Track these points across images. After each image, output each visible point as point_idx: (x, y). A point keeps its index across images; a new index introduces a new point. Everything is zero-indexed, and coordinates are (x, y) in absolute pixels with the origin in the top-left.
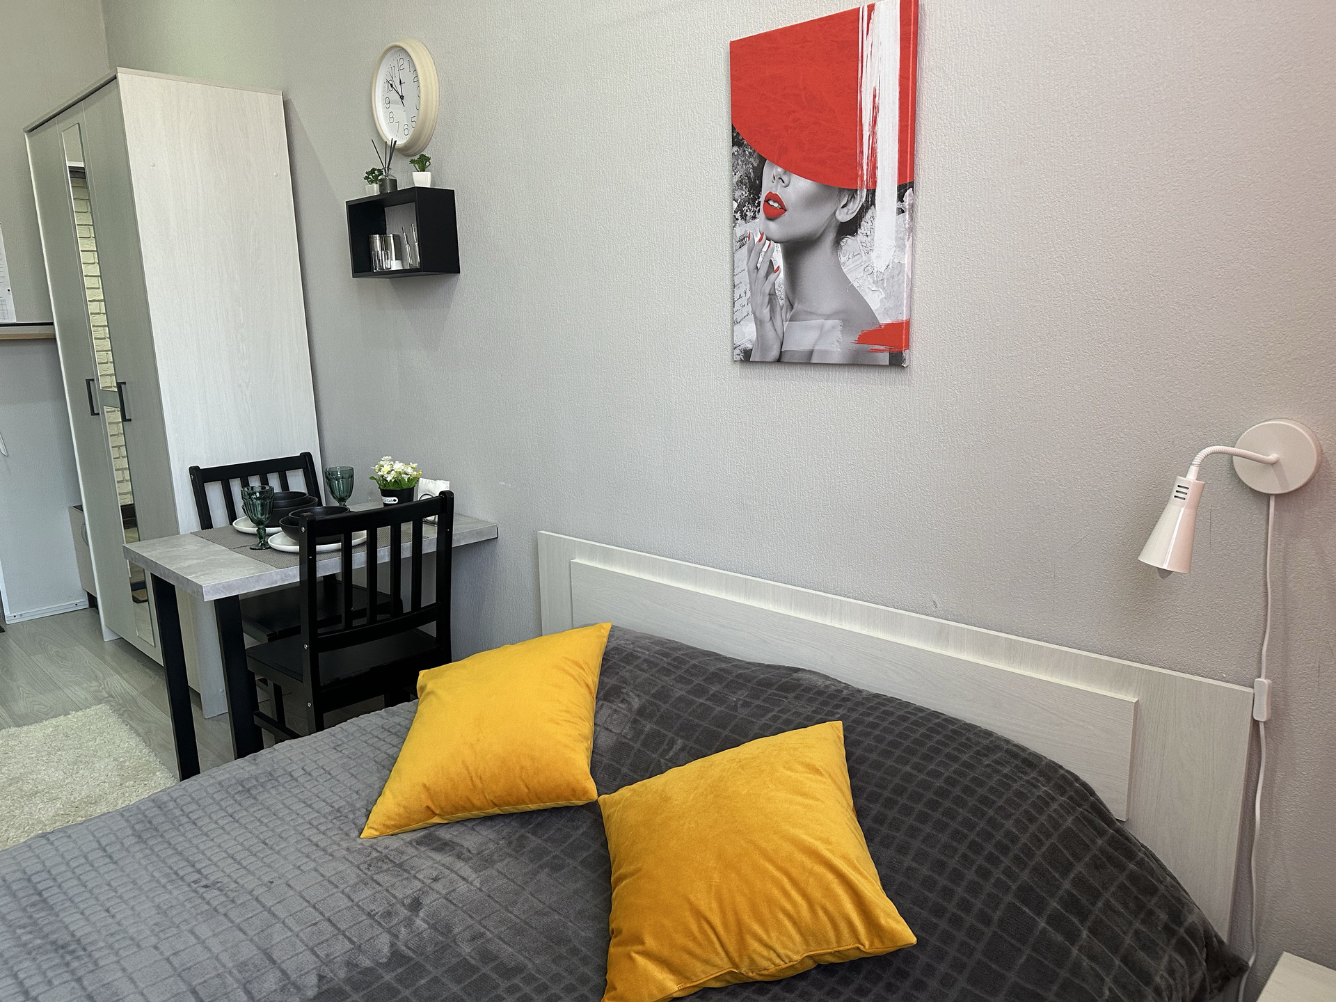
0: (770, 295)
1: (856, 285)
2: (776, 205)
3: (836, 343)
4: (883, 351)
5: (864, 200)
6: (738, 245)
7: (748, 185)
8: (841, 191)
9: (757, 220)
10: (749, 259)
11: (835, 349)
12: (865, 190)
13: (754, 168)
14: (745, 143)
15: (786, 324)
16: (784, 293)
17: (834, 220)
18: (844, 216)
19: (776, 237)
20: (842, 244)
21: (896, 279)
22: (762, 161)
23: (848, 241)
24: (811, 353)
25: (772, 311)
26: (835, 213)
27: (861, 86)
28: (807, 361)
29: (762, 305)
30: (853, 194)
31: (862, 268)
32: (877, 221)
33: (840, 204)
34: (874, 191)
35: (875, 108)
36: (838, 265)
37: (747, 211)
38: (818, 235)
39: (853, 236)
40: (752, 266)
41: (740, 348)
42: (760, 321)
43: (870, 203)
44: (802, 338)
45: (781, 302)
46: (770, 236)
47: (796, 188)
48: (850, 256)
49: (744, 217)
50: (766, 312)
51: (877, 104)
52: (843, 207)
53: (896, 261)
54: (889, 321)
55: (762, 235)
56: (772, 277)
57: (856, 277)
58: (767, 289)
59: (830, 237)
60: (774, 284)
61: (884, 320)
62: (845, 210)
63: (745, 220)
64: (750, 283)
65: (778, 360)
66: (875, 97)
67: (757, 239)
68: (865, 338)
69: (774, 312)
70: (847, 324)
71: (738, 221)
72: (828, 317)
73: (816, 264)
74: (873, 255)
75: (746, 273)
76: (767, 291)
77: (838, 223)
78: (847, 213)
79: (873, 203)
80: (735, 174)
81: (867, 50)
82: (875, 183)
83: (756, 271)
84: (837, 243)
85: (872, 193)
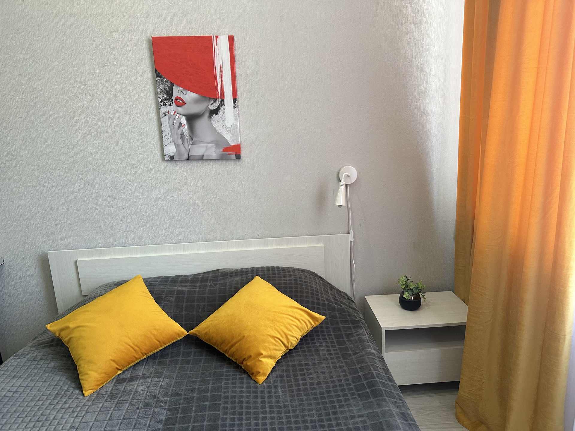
0: (181, 135)
1: (220, 132)
2: (181, 101)
3: (213, 152)
4: (233, 154)
5: (220, 102)
6: (163, 115)
7: (166, 93)
8: (210, 99)
9: (171, 106)
10: (169, 121)
11: (213, 154)
12: (220, 99)
13: (168, 87)
14: (163, 77)
15: (190, 146)
16: (188, 134)
17: (208, 108)
18: (213, 107)
19: (182, 113)
20: (212, 117)
21: (235, 130)
22: (172, 85)
23: (215, 117)
24: (203, 156)
25: (183, 141)
26: (208, 106)
27: (215, 63)
28: (201, 158)
29: (178, 138)
30: (215, 100)
31: (222, 126)
32: (226, 110)
33: (210, 103)
35: (221, 72)
36: (212, 125)
37: (166, 103)
38: (202, 113)
39: (217, 115)
40: (171, 123)
41: (168, 155)
42: (177, 145)
43: (222, 103)
44: (198, 150)
45: (187, 138)
46: (178, 113)
47: (190, 96)
48: (216, 122)
49: (165, 105)
50: (180, 141)
51: (222, 70)
53: (235, 124)
54: (234, 144)
55: (175, 112)
56: (181, 128)
57: (219, 129)
59: (207, 114)
60: (183, 131)
61: (232, 144)
62: (212, 105)
63: (166, 106)
64: (171, 130)
65: (188, 159)
66: (221, 67)
67: (172, 113)
68: (225, 150)
69: (184, 141)
70: (217, 145)
71: (162, 106)
72: (209, 143)
73: (201, 124)
74: (226, 122)
75: (168, 126)
76: (180, 133)
77: (210, 110)
79: (224, 104)
80: (159, 88)
81: (217, 51)
82: (224, 97)
83: (173, 125)
84: (210, 117)
85: (223, 100)
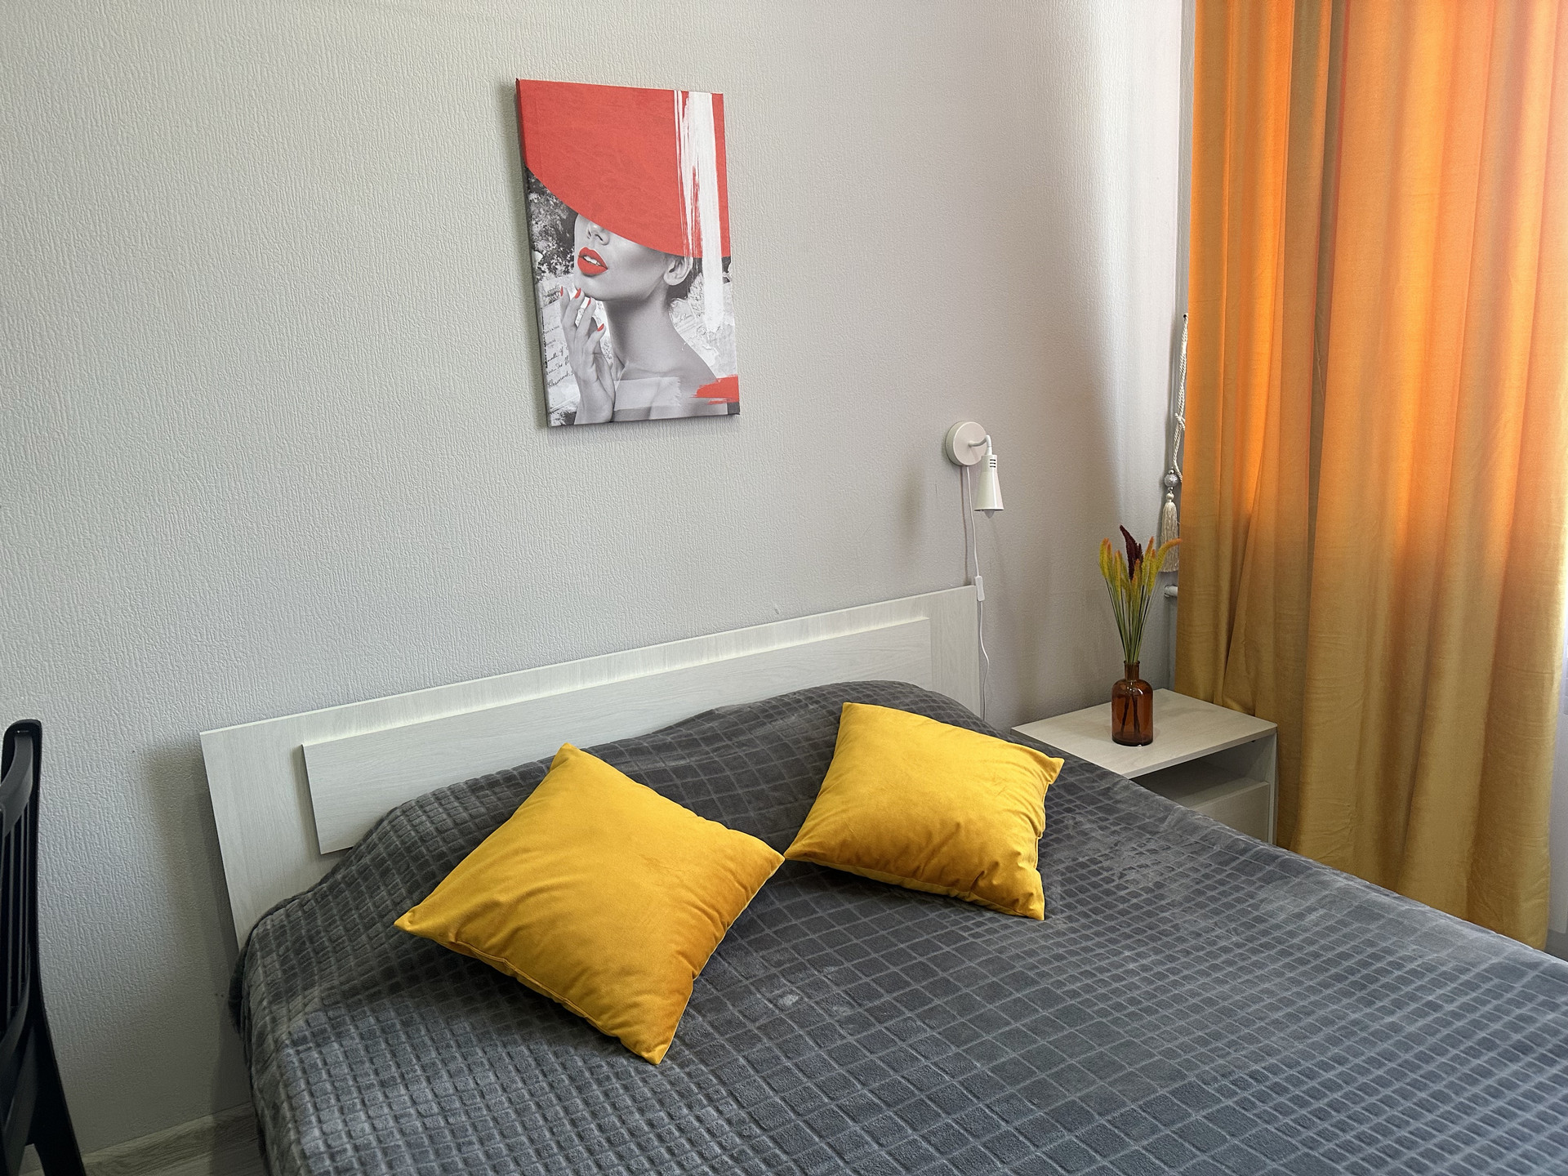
0: (594, 353)
1: (690, 344)
2: (594, 262)
3: (675, 399)
4: (722, 402)
5: (691, 267)
6: (548, 299)
7: (555, 236)
8: (668, 256)
9: (569, 275)
10: (563, 316)
11: (675, 405)
12: (692, 259)
13: (562, 220)
14: (548, 192)
15: (617, 384)
16: (612, 352)
17: (662, 282)
18: (673, 279)
19: (598, 294)
20: (673, 306)
21: (727, 339)
22: (573, 215)
23: (679, 303)
24: (649, 410)
25: (599, 370)
26: (663, 276)
27: (680, 162)
28: (644, 419)
29: (585, 363)
30: (680, 260)
31: (695, 330)
32: (705, 288)
33: (668, 268)
34: (700, 260)
35: (696, 185)
36: (671, 326)
37: (556, 264)
38: (647, 295)
39: (684, 299)
40: (568, 321)
41: (559, 412)
42: (584, 381)
43: (697, 270)
44: (635, 397)
45: (610, 361)
46: (589, 293)
47: (617, 248)
48: (682, 318)
49: (553, 270)
50: (591, 372)
51: (697, 182)
52: (670, 272)
53: (727, 323)
54: (725, 376)
55: (579, 291)
56: (596, 335)
57: (690, 337)
58: (590, 346)
59: (660, 299)
60: (599, 343)
61: (720, 375)
62: (673, 274)
63: (555, 274)
64: (567, 341)
65: (612, 421)
66: (694, 175)
67: (573, 295)
68: (703, 392)
69: (600, 371)
70: (684, 381)
71: (545, 274)
72: (665, 374)
73: (647, 325)
74: (705, 317)
75: (560, 330)
76: (591, 350)
77: (667, 286)
78: (676, 278)
79: (700, 271)
80: (537, 223)
81: (684, 131)
82: (701, 252)
83: (574, 329)
84: (668, 305)
85: (698, 262)
